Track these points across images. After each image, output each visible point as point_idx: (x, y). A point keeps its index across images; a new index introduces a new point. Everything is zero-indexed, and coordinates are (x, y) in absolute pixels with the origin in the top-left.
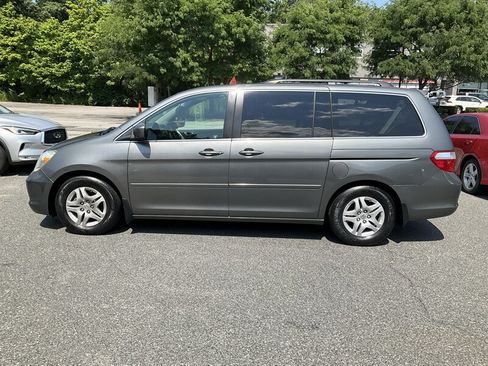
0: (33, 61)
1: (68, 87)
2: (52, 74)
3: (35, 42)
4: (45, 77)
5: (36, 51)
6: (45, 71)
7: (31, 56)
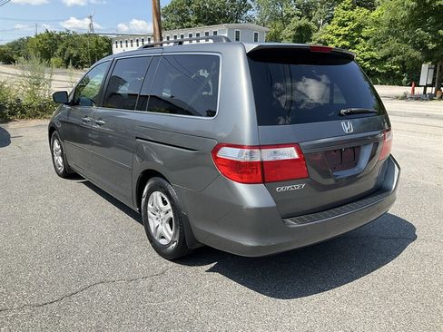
0: (358, 46)
1: (385, 69)
2: (373, 58)
3: (364, 30)
4: (366, 60)
5: (363, 38)
6: (367, 55)
7: (358, 42)
